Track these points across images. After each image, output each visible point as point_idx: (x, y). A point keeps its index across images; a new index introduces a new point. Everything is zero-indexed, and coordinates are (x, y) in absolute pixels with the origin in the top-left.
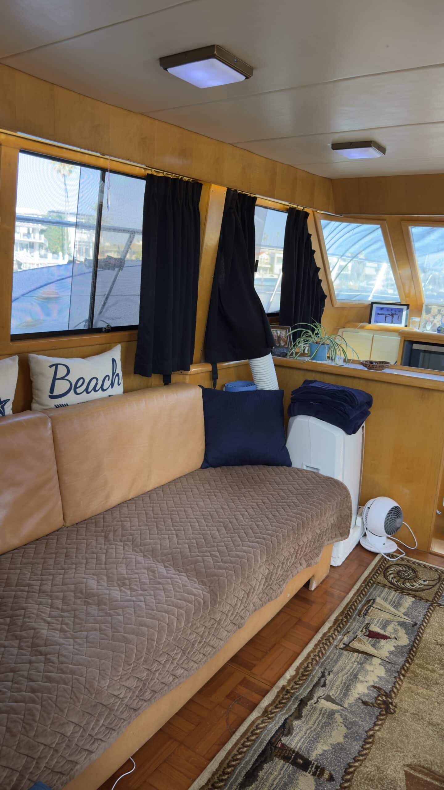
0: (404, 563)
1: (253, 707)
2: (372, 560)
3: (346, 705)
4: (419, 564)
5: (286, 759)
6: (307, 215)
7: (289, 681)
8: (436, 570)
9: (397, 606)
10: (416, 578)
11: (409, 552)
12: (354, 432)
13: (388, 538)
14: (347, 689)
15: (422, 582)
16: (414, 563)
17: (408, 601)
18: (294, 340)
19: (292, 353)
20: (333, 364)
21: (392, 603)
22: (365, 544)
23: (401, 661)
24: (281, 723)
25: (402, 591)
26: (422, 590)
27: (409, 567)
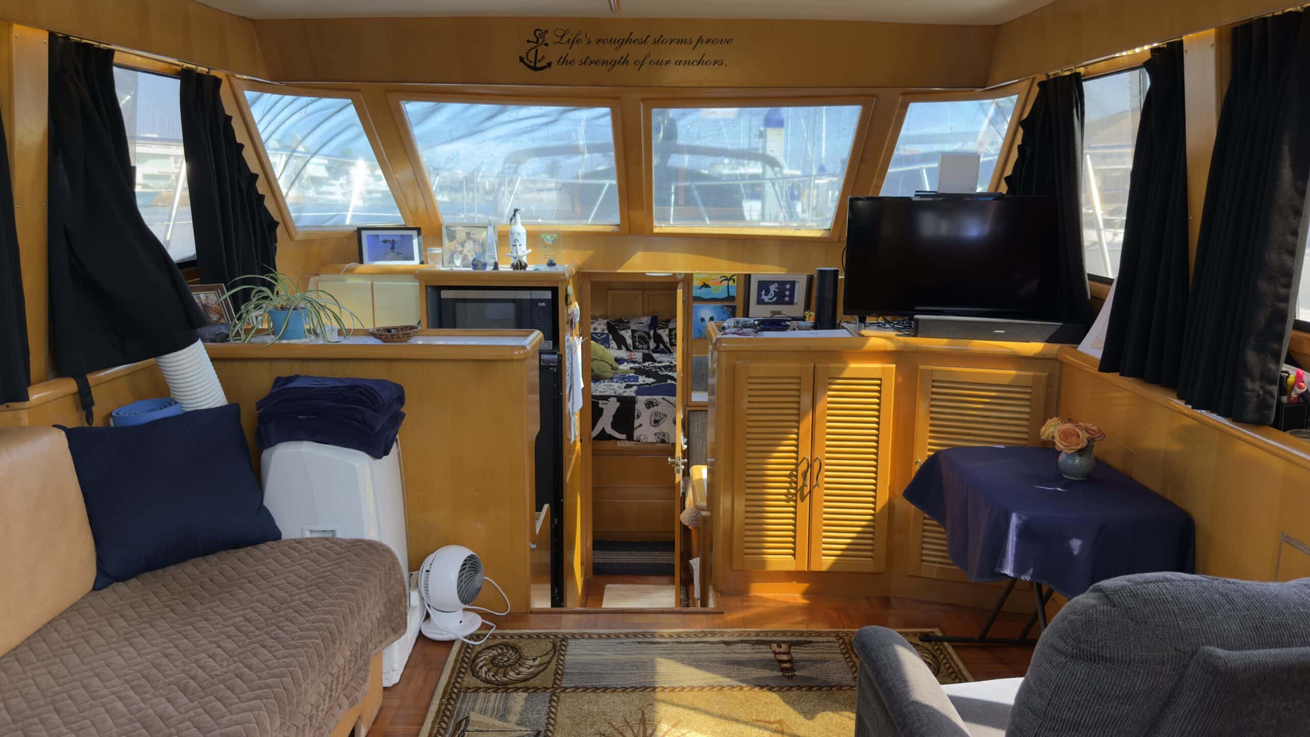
0: (497, 642)
2: (448, 655)
4: (520, 636)
6: (217, 82)
8: (547, 636)
9: (503, 715)
10: (520, 660)
11: (500, 622)
12: (386, 453)
13: (465, 610)
15: (530, 663)
16: (512, 637)
17: (519, 700)
18: (237, 310)
19: (238, 334)
20: (321, 342)
21: (495, 713)
22: (432, 633)
25: (504, 687)
26: (536, 675)
27: (506, 646)
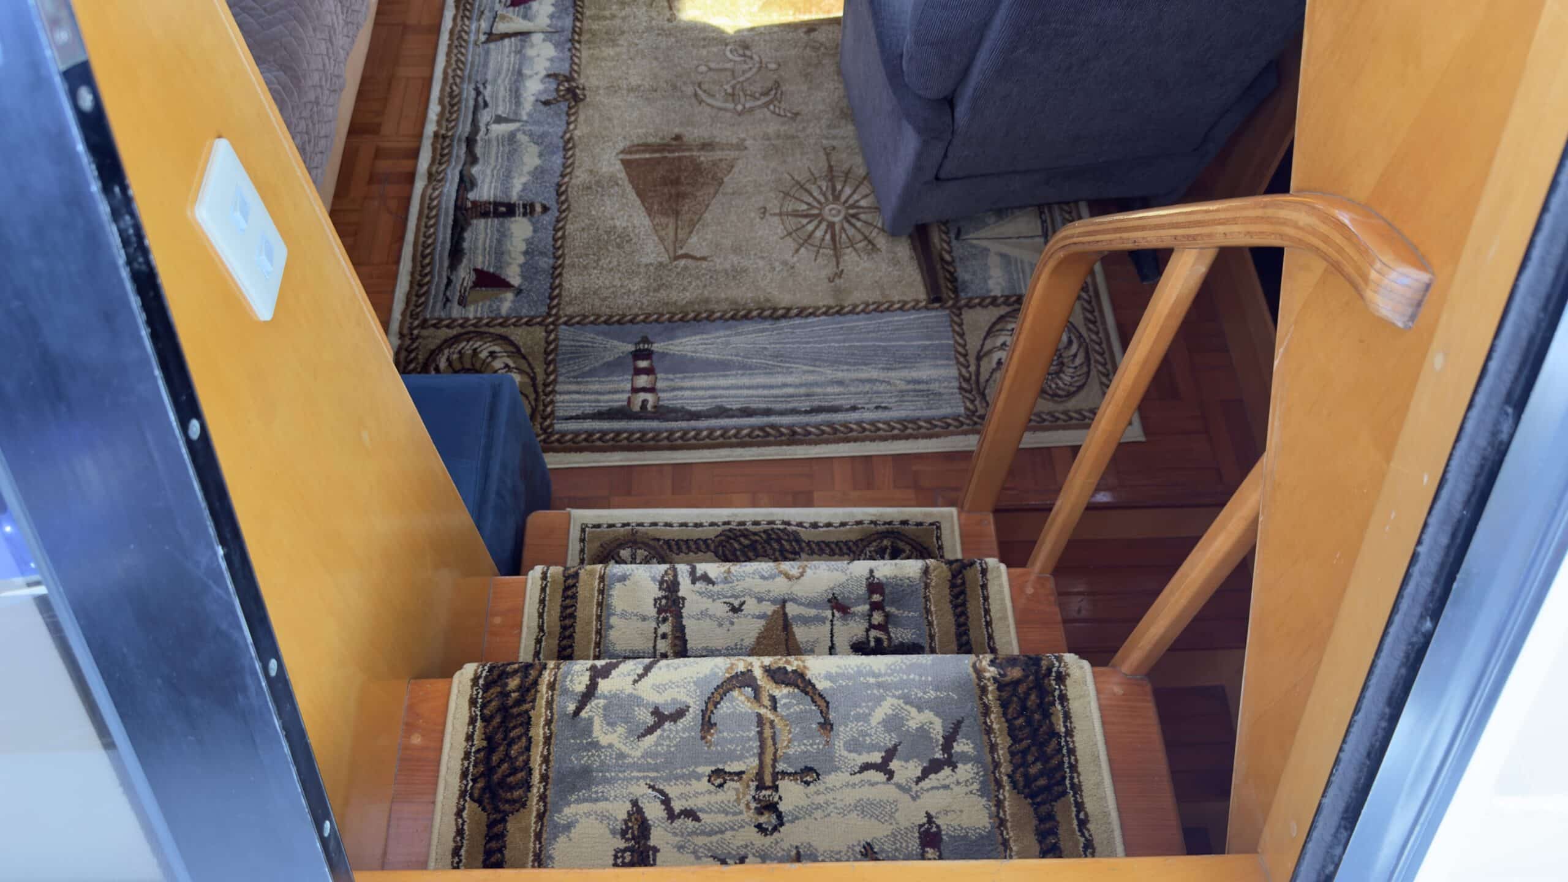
1: (411, 178)
3: (525, 118)
5: (485, 215)
7: (439, 123)
14: (516, 94)
23: (568, 22)
24: (457, 180)
